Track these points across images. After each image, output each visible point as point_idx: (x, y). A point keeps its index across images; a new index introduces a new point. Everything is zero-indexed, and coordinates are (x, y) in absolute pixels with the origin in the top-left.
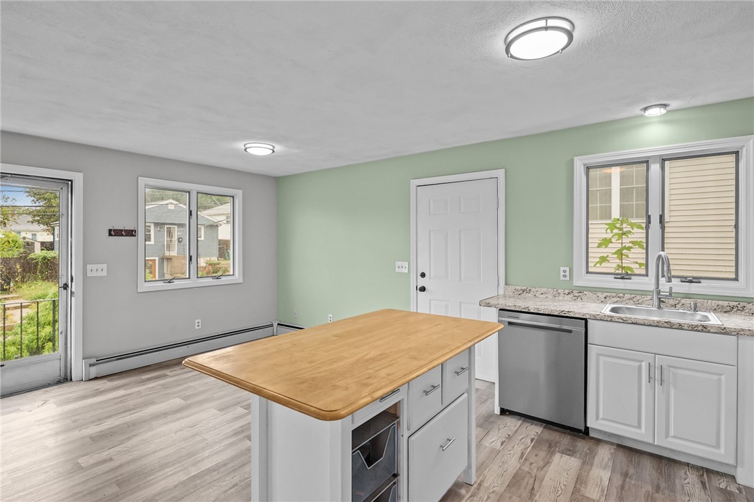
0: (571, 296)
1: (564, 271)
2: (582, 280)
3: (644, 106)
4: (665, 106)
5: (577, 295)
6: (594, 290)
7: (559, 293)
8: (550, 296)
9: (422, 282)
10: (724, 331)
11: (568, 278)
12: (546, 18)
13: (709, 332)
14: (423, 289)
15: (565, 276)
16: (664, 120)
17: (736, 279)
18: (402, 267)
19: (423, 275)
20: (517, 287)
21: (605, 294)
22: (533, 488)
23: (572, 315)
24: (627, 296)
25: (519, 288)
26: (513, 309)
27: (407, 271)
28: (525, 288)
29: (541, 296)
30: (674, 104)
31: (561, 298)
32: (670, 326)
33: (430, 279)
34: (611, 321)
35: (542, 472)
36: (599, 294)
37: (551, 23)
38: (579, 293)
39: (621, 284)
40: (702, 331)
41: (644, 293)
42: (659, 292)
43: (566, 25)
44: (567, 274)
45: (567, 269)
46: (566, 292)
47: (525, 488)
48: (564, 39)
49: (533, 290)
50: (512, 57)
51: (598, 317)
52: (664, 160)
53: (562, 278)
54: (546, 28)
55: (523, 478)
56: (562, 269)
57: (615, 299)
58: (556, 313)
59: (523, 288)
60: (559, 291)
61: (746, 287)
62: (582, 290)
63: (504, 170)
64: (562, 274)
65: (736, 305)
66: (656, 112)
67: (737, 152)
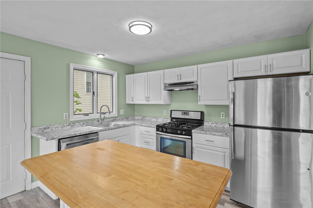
0: (70, 126)
1: (66, 115)
2: (73, 118)
5: (72, 125)
6: (78, 122)
7: (64, 126)
8: (60, 128)
10: (128, 126)
11: (67, 118)
13: (126, 127)
15: (66, 117)
20: (41, 127)
21: (83, 122)
23: (93, 132)
24: (90, 122)
25: (42, 127)
28: (46, 127)
29: (56, 129)
31: (65, 128)
36: (80, 123)
38: (72, 124)
39: (86, 118)
41: (94, 120)
42: (101, 118)
44: (67, 116)
45: (67, 114)
46: (68, 124)
49: (51, 127)
51: (102, 130)
52: (97, 73)
53: (64, 118)
56: (65, 114)
57: (86, 124)
58: (88, 133)
59: (45, 127)
60: (64, 125)
61: (115, 114)
62: (74, 123)
63: (30, 58)
64: (65, 116)
65: (114, 119)
66: (101, 56)
67: (112, 75)
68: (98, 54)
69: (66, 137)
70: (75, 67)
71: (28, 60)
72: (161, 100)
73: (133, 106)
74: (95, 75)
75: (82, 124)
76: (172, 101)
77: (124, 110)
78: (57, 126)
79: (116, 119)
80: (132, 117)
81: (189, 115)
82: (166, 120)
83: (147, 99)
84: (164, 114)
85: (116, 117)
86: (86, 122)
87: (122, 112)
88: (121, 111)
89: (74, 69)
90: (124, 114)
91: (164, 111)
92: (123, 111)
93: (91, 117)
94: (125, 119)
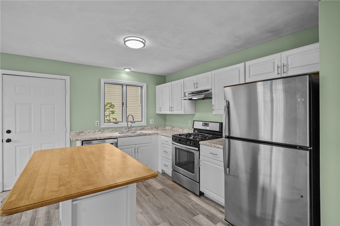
0: (100, 132)
1: (97, 122)
4: (130, 69)
5: (102, 131)
6: (108, 128)
7: (96, 131)
8: (92, 133)
10: (149, 135)
11: (99, 125)
13: (147, 135)
14: (9, 141)
15: (97, 124)
16: (127, 73)
19: (9, 132)
20: (77, 131)
23: (113, 137)
24: (118, 129)
25: (78, 131)
26: (89, 139)
29: (88, 134)
30: (132, 69)
31: (96, 133)
33: (16, 133)
34: (125, 137)
38: (103, 130)
39: (116, 125)
40: (145, 135)
41: (122, 127)
42: (128, 127)
44: (98, 123)
45: (98, 121)
46: (98, 130)
49: (84, 131)
52: (127, 85)
53: (96, 125)
56: (96, 121)
58: (107, 138)
59: (80, 131)
61: (144, 123)
62: (104, 129)
64: (96, 123)
65: (143, 128)
66: (127, 70)
67: (142, 87)
68: (125, 69)
69: (88, 140)
70: (105, 81)
71: (68, 78)
72: (181, 110)
73: (164, 117)
74: (125, 87)
75: (111, 130)
76: (196, 111)
77: (153, 120)
78: (90, 131)
79: (145, 128)
80: (163, 127)
81: (208, 126)
82: (190, 130)
83: (171, 108)
84: (189, 125)
85: (145, 126)
86: (114, 129)
87: (151, 121)
88: (151, 120)
89: (105, 83)
90: (153, 123)
91: (189, 121)
92: (153, 121)
93: (120, 125)
94: (155, 129)
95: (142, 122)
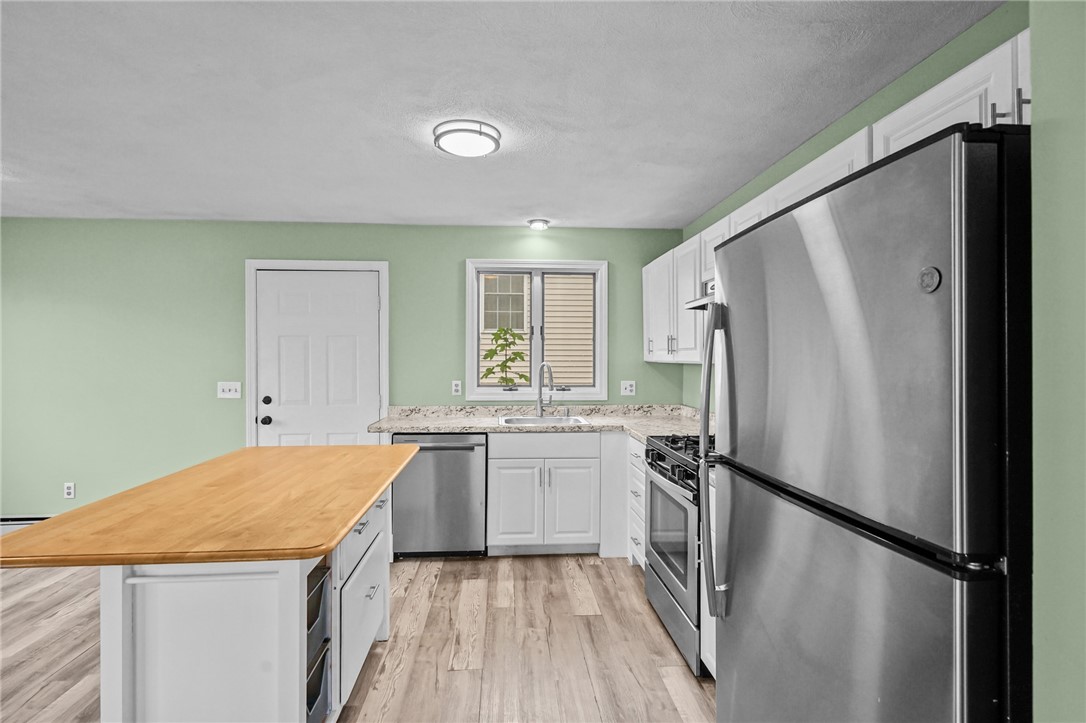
0: (463, 412)
1: (457, 385)
2: (475, 394)
3: (532, 219)
4: (546, 222)
5: (469, 410)
6: (485, 404)
7: (451, 411)
8: (442, 415)
9: (265, 410)
10: (592, 430)
11: (460, 393)
12: (481, 123)
13: (582, 432)
14: (267, 421)
15: (457, 391)
16: (545, 236)
17: (594, 386)
18: (227, 390)
19: (267, 400)
20: (404, 408)
21: (496, 407)
22: (451, 619)
23: (473, 431)
25: (407, 408)
26: (410, 431)
27: (238, 396)
28: (413, 407)
29: (433, 415)
30: (553, 222)
31: (453, 416)
32: (556, 430)
33: (280, 404)
34: (509, 432)
35: (455, 602)
36: (491, 408)
37: (485, 129)
38: (471, 408)
39: (509, 396)
40: (578, 432)
41: (528, 403)
42: (541, 401)
43: (494, 134)
44: (459, 388)
45: (459, 383)
46: (459, 408)
47: (443, 622)
48: (492, 145)
49: (422, 409)
50: (439, 147)
51: (498, 430)
52: (543, 273)
53: (454, 393)
54: (481, 133)
55: (439, 613)
56: (454, 382)
57: (505, 412)
58: (457, 431)
59: (412, 408)
60: (452, 408)
61: (600, 392)
62: (474, 405)
63: (387, 263)
64: (454, 388)
65: (594, 408)
66: (539, 226)
67: (594, 274)
68: (531, 222)
70: (478, 265)
71: (383, 266)
73: (675, 372)
74: (537, 280)
75: (493, 410)
77: (633, 383)
78: (435, 408)
79: (602, 408)
80: (669, 409)
85: (602, 403)
86: (504, 407)
87: (626, 388)
88: (625, 384)
89: (478, 272)
90: (633, 394)
92: (631, 386)
94: (638, 413)
95: (592, 389)
